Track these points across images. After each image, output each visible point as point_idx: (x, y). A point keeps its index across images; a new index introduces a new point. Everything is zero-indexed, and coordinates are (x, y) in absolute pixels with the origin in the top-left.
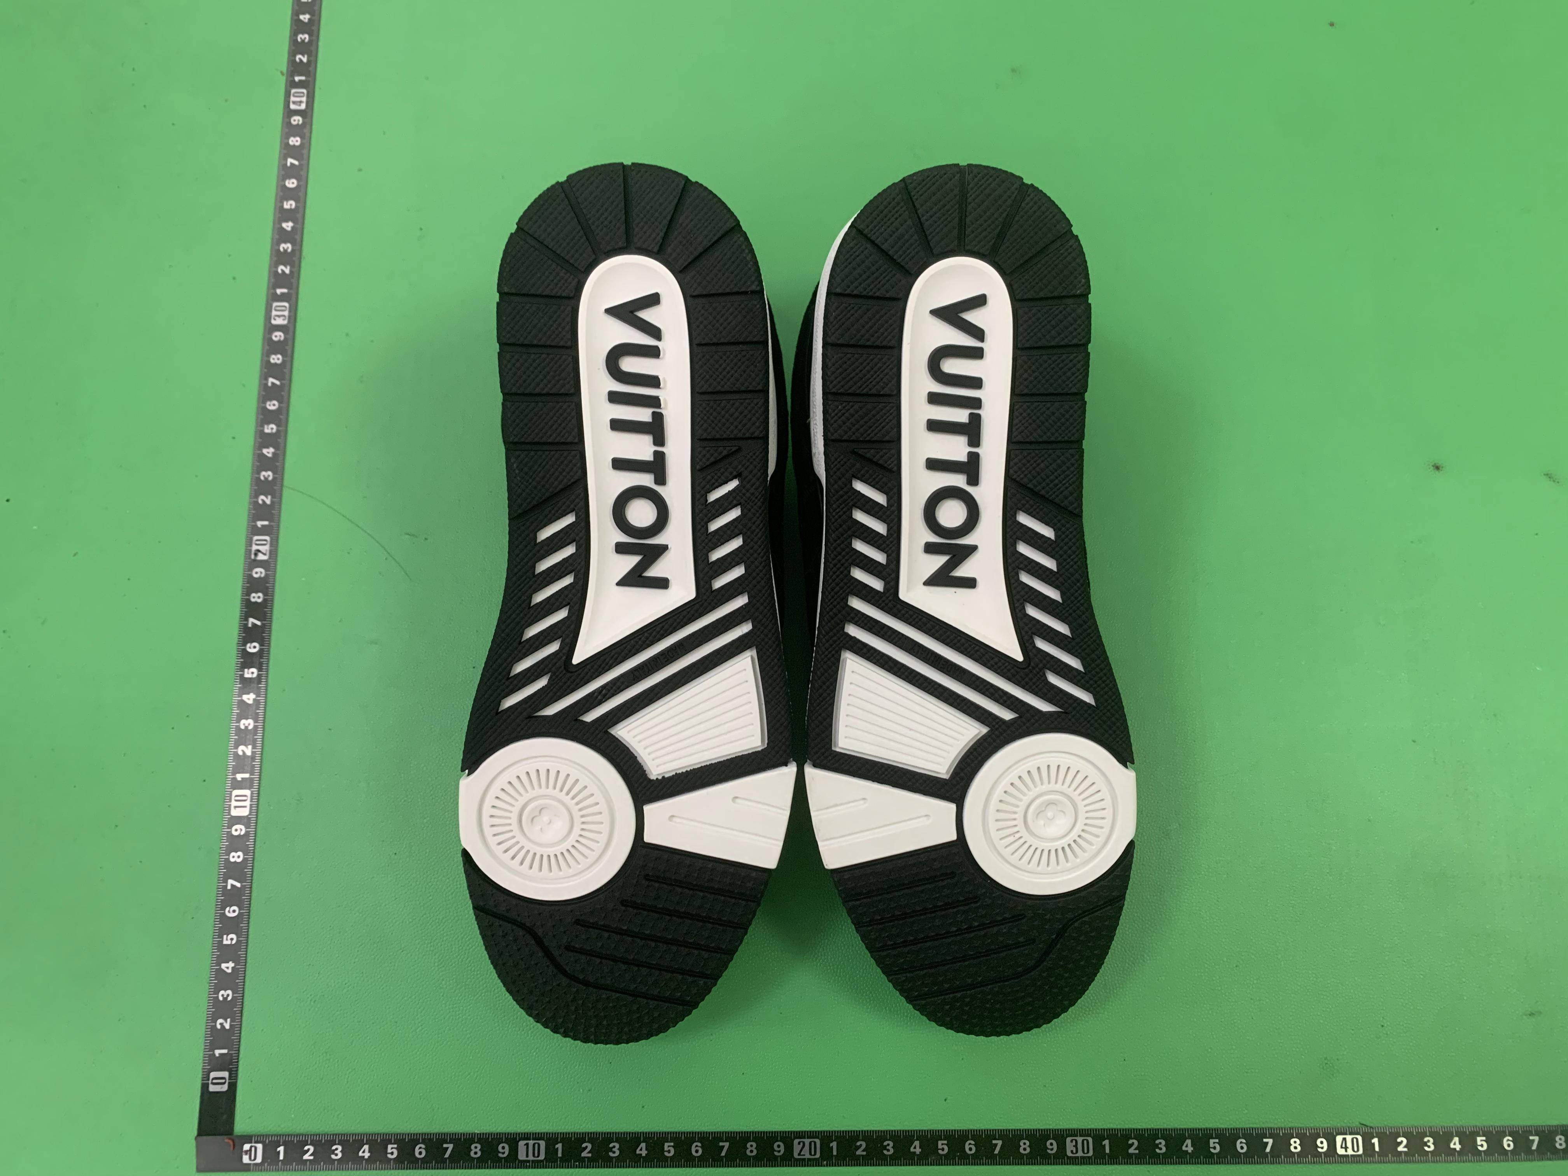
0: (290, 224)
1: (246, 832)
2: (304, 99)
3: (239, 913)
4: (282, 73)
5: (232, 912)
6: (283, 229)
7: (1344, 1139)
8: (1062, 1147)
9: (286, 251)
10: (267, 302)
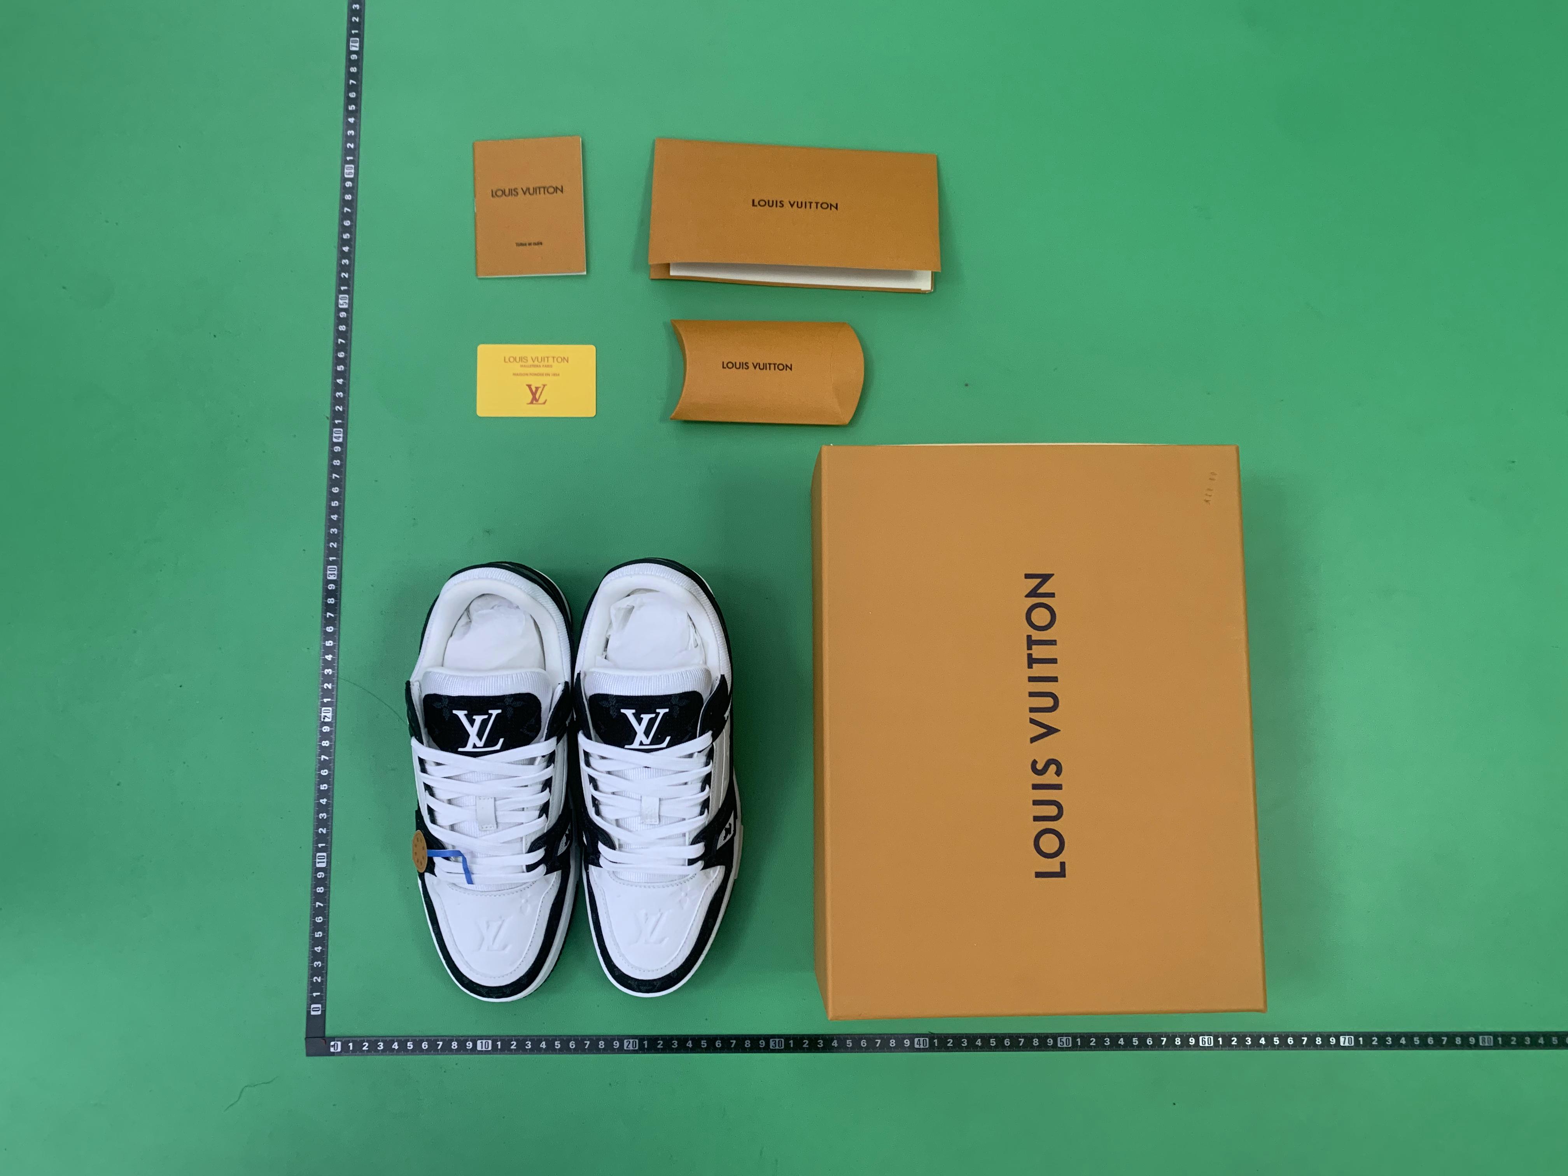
0: (336, 516)
1: (325, 876)
2: (341, 435)
3: (323, 920)
4: (328, 418)
5: (319, 920)
6: (332, 519)
7: (919, 1040)
8: (768, 1044)
9: (334, 533)
10: (324, 565)
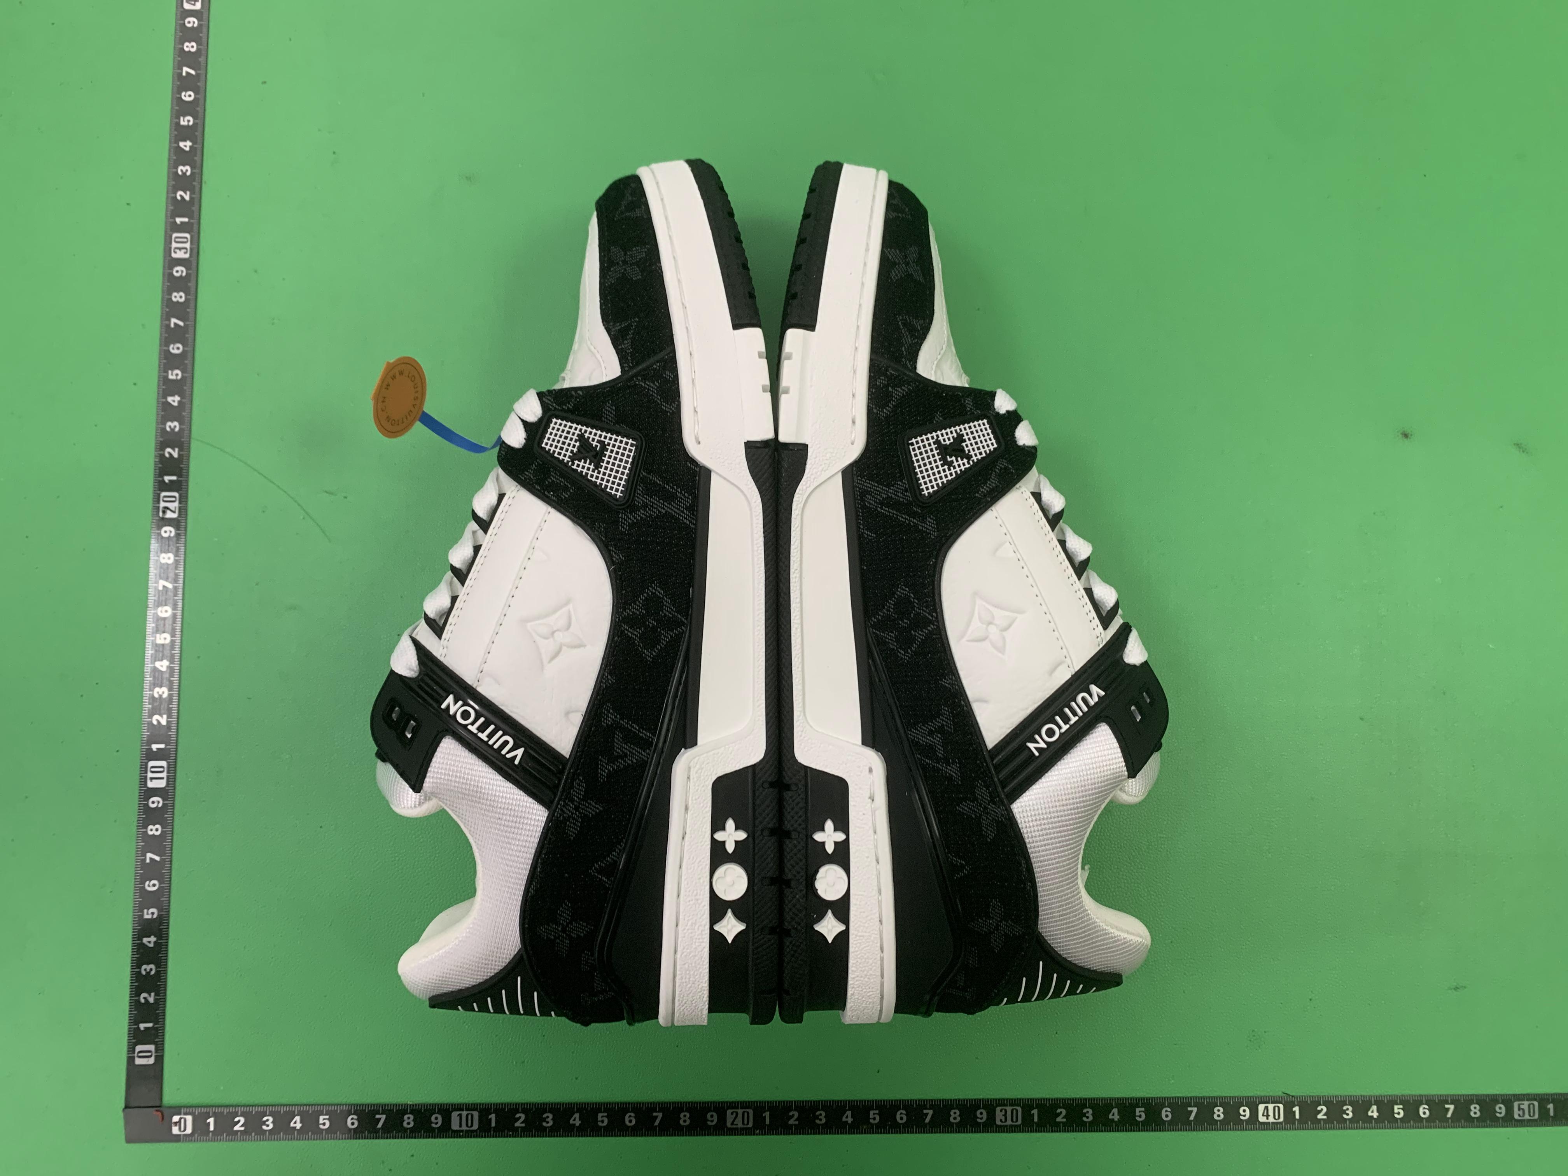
0: (188, 143)
1: (164, 804)
3: (159, 887)
5: (152, 886)
6: (181, 148)
7: (1267, 1108)
8: (991, 1116)
9: (184, 174)
10: (166, 232)
